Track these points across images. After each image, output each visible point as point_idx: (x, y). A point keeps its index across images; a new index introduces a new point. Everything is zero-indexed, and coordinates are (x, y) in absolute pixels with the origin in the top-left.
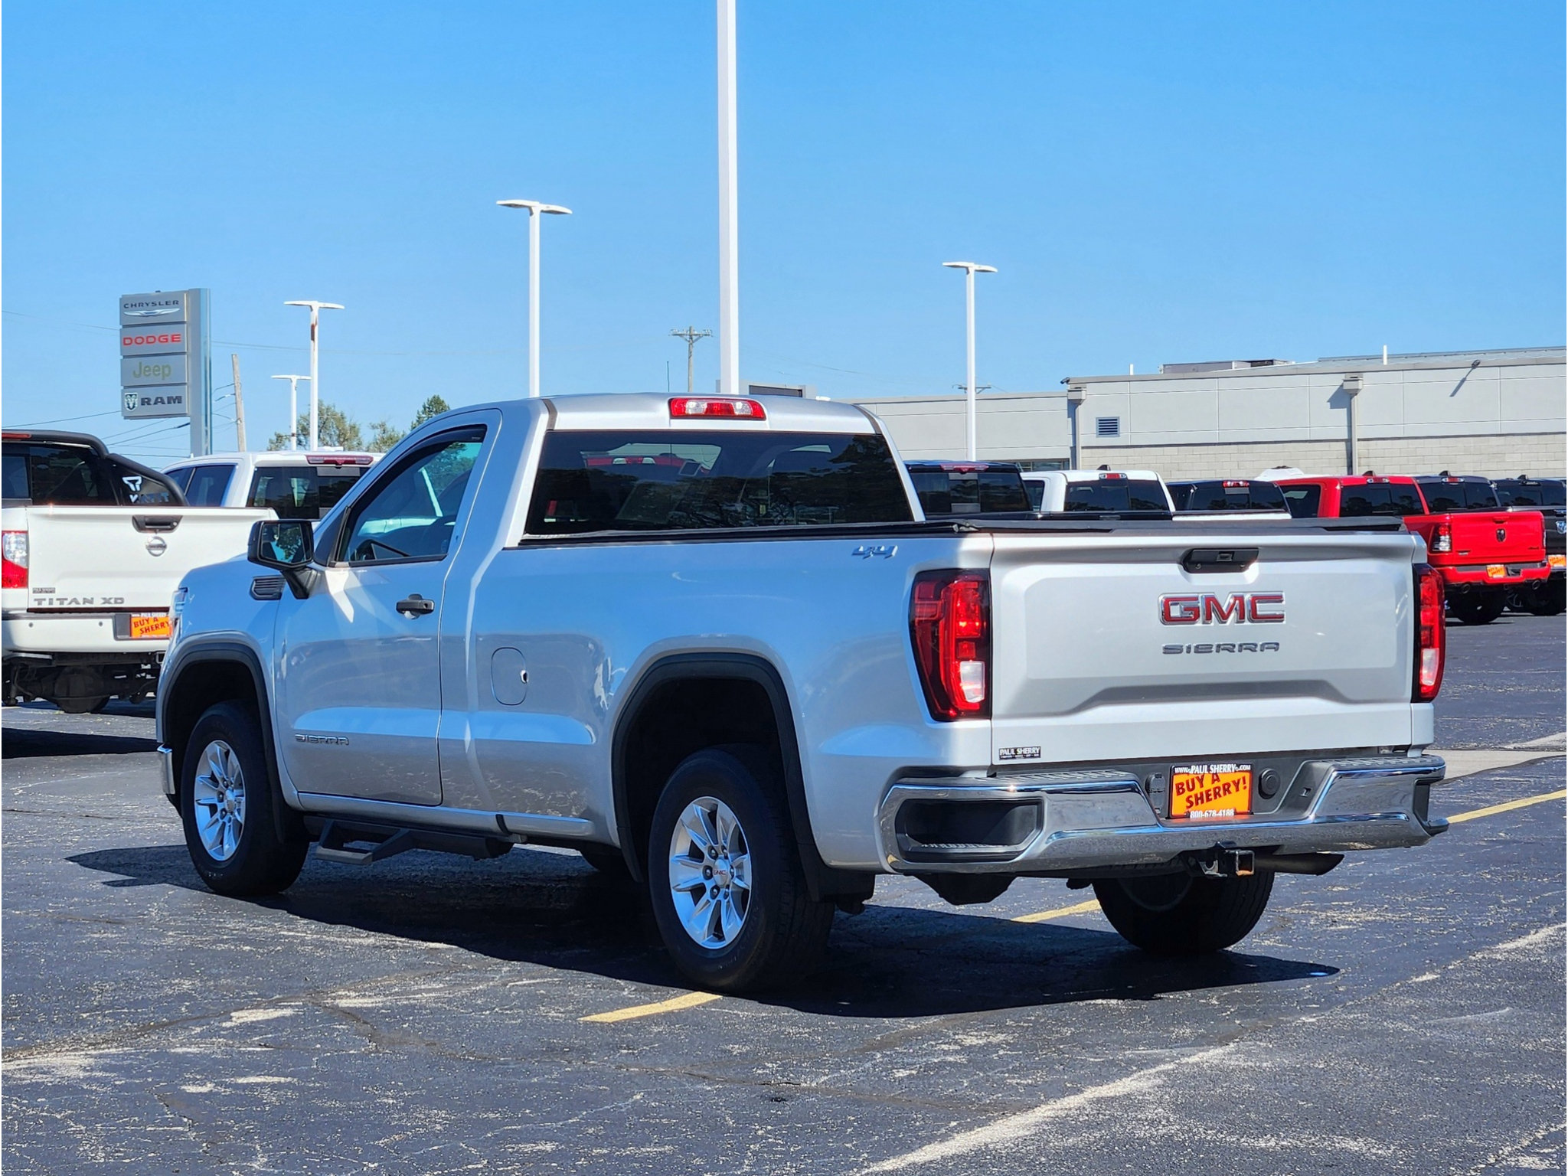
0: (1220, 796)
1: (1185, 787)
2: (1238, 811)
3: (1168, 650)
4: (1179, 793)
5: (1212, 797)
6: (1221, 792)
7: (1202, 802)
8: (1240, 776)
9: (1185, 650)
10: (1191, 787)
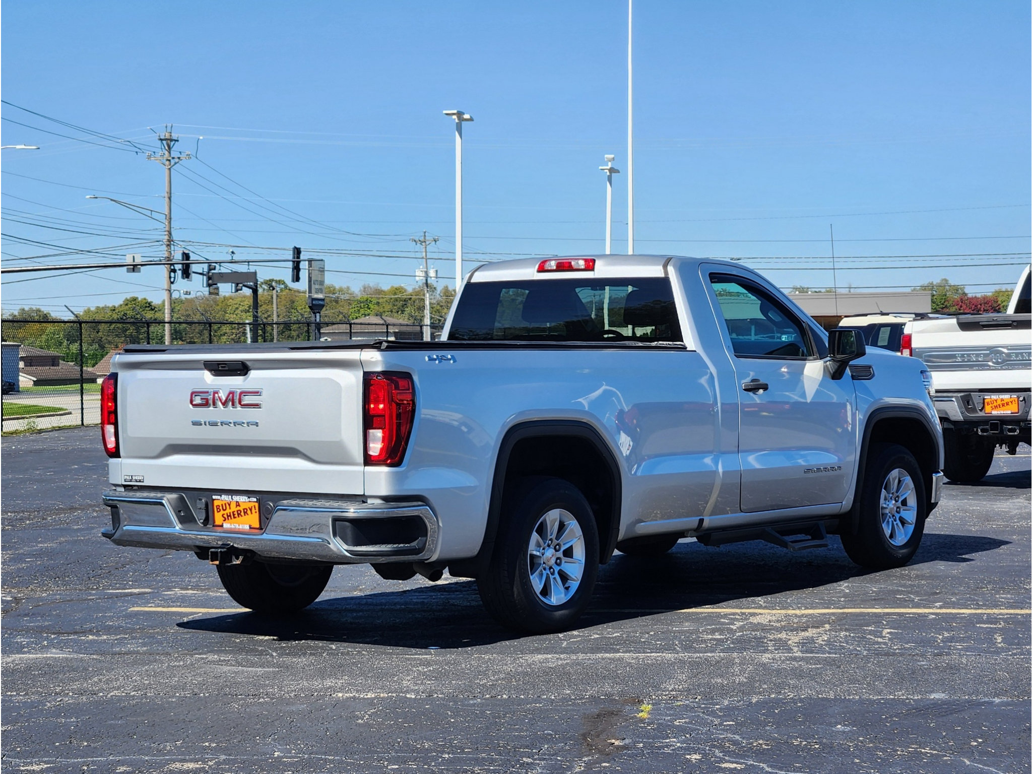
0: (242, 516)
1: (221, 508)
2: (253, 526)
3: (195, 423)
4: (218, 512)
5: (236, 516)
6: (242, 514)
7: (231, 518)
8: (253, 504)
9: (203, 424)
10: (224, 508)
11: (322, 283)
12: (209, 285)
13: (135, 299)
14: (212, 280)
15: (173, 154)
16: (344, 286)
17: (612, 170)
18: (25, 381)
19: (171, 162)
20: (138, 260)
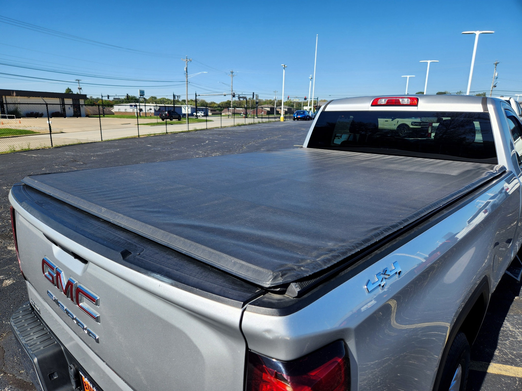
11: (258, 99)
12: (239, 99)
13: (229, 100)
14: (239, 98)
15: (233, 75)
16: (262, 99)
17: (311, 78)
18: (210, 114)
19: (233, 76)
20: (226, 94)
